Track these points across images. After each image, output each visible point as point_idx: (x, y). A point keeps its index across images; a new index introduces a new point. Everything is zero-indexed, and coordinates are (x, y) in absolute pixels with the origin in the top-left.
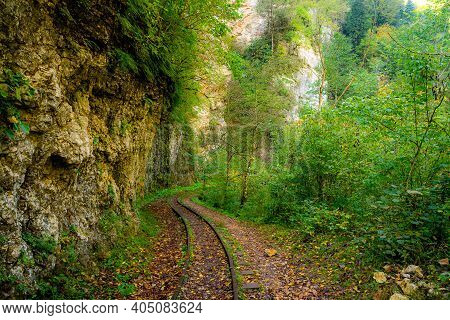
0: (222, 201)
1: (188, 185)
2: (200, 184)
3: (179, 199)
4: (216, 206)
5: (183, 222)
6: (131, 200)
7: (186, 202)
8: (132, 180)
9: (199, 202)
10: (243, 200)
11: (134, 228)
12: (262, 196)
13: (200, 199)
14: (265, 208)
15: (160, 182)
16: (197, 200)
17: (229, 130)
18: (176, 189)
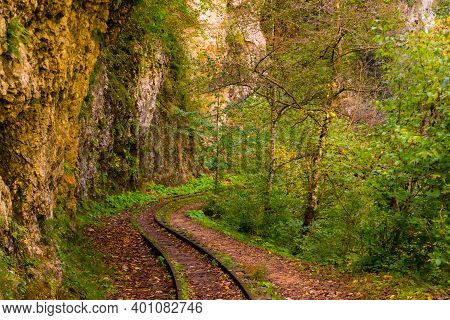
0: (258, 219)
1: (181, 182)
2: (207, 181)
3: (159, 216)
4: (246, 229)
5: (169, 269)
6: (41, 218)
7: (176, 222)
8: (41, 168)
9: (206, 221)
10: (309, 215)
11: (46, 284)
12: (356, 205)
13: (208, 213)
14: (362, 233)
15: (117, 176)
16: (200, 215)
17: (273, 50)
18: (154, 193)
